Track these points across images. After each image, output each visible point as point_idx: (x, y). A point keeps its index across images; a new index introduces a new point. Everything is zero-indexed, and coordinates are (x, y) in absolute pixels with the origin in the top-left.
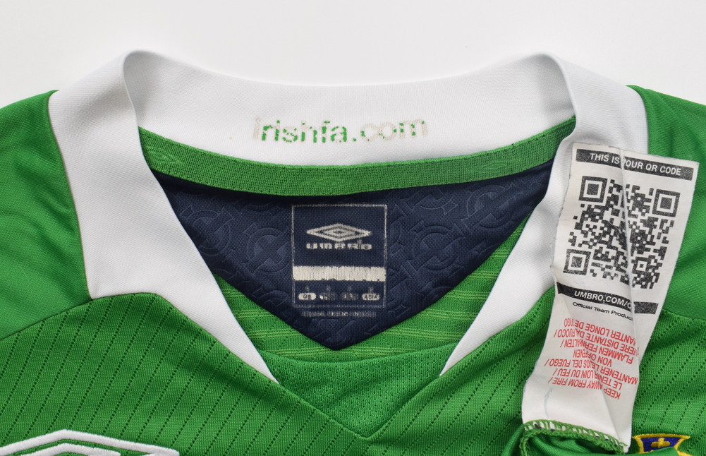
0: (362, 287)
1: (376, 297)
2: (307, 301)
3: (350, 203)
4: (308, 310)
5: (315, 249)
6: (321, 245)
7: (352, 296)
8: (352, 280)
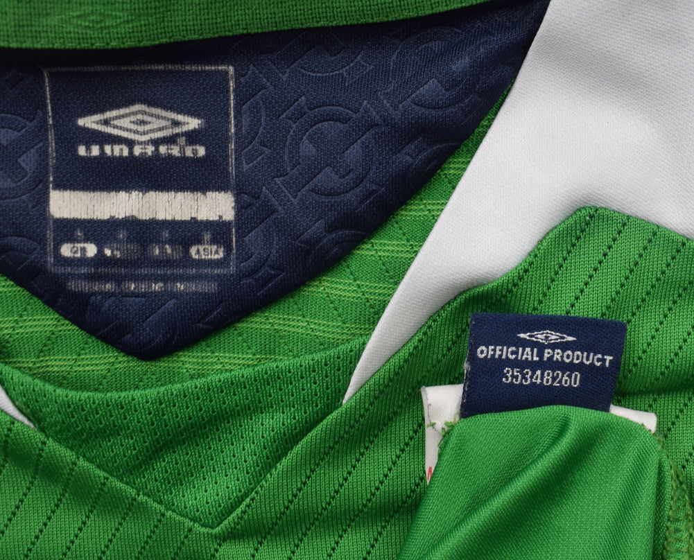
0: (188, 232)
1: (217, 252)
2: (79, 260)
3: (159, 63)
4: (80, 277)
5: (95, 158)
6: (108, 149)
7: (169, 251)
8: (169, 218)
